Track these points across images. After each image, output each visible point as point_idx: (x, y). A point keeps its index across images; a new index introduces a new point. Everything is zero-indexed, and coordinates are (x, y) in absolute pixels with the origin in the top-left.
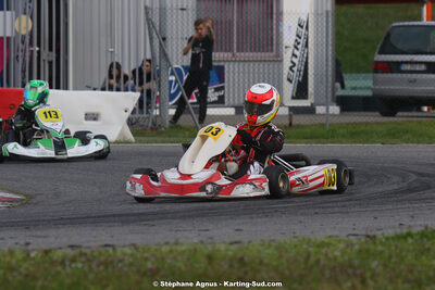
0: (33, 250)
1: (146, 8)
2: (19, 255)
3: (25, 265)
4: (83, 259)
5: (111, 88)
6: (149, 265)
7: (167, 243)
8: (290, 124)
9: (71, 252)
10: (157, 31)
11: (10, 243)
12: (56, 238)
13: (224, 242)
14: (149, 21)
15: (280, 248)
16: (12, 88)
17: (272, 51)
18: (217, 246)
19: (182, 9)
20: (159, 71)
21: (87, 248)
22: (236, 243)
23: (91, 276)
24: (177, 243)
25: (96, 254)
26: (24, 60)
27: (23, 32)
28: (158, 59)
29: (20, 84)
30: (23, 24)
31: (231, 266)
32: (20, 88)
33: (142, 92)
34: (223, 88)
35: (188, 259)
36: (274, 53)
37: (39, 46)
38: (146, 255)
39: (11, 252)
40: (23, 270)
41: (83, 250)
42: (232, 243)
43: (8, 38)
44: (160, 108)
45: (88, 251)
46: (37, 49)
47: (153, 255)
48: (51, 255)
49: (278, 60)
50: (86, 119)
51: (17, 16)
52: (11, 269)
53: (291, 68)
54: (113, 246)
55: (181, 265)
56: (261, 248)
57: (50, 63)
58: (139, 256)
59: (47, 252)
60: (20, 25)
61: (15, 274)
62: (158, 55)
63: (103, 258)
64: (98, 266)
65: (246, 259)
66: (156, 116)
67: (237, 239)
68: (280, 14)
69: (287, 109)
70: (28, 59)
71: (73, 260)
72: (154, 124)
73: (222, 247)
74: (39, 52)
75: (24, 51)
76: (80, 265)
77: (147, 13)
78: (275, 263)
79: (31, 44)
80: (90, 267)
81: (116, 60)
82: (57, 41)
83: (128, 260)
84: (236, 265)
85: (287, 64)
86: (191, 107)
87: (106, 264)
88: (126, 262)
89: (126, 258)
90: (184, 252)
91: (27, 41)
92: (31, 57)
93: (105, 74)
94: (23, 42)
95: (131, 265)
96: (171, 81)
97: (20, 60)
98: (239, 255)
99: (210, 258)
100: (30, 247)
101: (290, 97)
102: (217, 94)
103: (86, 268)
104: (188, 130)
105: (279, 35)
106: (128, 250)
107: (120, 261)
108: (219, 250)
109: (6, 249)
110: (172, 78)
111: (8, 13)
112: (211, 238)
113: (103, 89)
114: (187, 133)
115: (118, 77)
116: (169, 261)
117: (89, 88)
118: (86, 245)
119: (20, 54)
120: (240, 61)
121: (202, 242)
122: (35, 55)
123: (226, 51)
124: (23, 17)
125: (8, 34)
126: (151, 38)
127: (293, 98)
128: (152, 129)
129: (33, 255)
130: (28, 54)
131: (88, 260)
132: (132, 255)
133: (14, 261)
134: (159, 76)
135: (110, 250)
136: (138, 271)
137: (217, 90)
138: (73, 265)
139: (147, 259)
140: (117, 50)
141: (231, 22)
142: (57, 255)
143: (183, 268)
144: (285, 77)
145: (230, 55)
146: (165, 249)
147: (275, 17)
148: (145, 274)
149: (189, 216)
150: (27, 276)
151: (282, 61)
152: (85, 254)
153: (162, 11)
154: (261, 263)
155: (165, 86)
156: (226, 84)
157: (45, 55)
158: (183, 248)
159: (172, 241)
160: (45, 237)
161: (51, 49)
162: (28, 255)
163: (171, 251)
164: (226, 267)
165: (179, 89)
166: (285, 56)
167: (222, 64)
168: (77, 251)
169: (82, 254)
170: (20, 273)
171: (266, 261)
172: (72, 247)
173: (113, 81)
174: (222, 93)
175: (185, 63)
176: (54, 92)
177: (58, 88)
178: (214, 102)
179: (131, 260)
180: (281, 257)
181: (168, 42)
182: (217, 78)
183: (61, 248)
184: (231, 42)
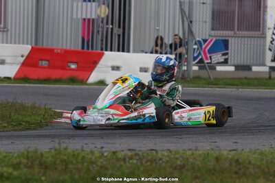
0: (106, 151)
1: (180, 2)
2: (97, 154)
3: (101, 160)
4: (137, 157)
5: (156, 52)
6: (179, 163)
7: (190, 149)
8: (270, 77)
9: (130, 154)
10: (187, 18)
11: (91, 147)
12: (120, 144)
13: (226, 150)
14: (182, 11)
15: (262, 154)
16: (94, 51)
17: (259, 31)
18: (222, 152)
19: (203, 3)
20: (187, 42)
21: (139, 151)
22: (234, 150)
23: (142, 169)
24: (196, 150)
25: (145, 155)
26: (103, 34)
27: (103, 16)
28: (187, 35)
29: (100, 49)
30: (103, 11)
31: (230, 164)
32: (99, 51)
33: (176, 55)
34: (227, 54)
35: (204, 159)
36: (261, 32)
37: (112, 24)
38: (177, 156)
39: (92, 153)
40: (99, 164)
41: (137, 152)
42: (231, 151)
43: (93, 20)
44: (187, 65)
45: (140, 153)
46: (111, 26)
47: (181, 156)
48: (117, 154)
49: (263, 36)
50: (141, 71)
51: (99, 5)
52: (92, 162)
53: (271, 42)
54: (156, 151)
55: (198, 163)
56: (250, 154)
57: (119, 36)
58: (172, 156)
59: (114, 153)
60: (101, 11)
61: (94, 166)
62: (187, 32)
63: (149, 157)
64: (146, 162)
65: (240, 160)
66: (185, 71)
67: (234, 148)
68: (265, 7)
69: (268, 68)
70: (105, 33)
71: (131, 158)
72: (183, 75)
73: (225, 153)
74: (112, 29)
75: (103, 28)
76: (135, 162)
77: (181, 6)
78: (258, 163)
79: (107, 23)
80: (141, 163)
81: (160, 34)
82: (124, 22)
83: (165, 159)
84: (234, 164)
85: (269, 39)
86: (207, 65)
87: (152, 161)
88: (164, 160)
89: (164, 157)
90: (200, 155)
91: (105, 21)
92: (107, 32)
93: (153, 44)
94: (102, 22)
95: (167, 162)
96: (194, 49)
97: (100, 33)
98: (236, 158)
99: (217, 159)
100: (104, 150)
101: (270, 60)
102: (224, 57)
103: (139, 163)
104: (204, 79)
105: (264, 20)
106: (166, 154)
107: (160, 159)
108: (223, 154)
109: (89, 151)
110: (196, 47)
111: (94, 4)
112: (218, 147)
113: (152, 53)
114: (204, 82)
115: (161, 46)
116: (191, 160)
117: (143, 52)
118: (139, 149)
119: (100, 29)
120: (239, 37)
121: (212, 149)
122: (110, 30)
123: (230, 30)
124: (103, 7)
125: (93, 17)
126: (183, 21)
127: (272, 61)
128: (181, 78)
129: (105, 154)
130: (105, 30)
131: (140, 158)
132: (168, 156)
133: (93, 158)
134: (187, 45)
135: (154, 152)
136: (172, 166)
137: (224, 55)
138: (131, 161)
139: (177, 159)
140: (161, 28)
141: (234, 12)
142: (121, 155)
143: (200, 165)
144: (267, 47)
145: (232, 32)
146: (189, 153)
147: (262, 9)
148: (176, 168)
149: (204, 133)
150: (102, 167)
151: (266, 37)
152: (139, 155)
153: (191, 4)
154: (250, 163)
155: (191, 52)
156: (229, 51)
157: (116, 31)
158: (201, 152)
159: (194, 148)
160: (113, 144)
161: (119, 27)
162: (103, 154)
163: (193, 154)
164: (228, 165)
165: (200, 54)
166: (268, 34)
167: (227, 38)
168: (133, 153)
169: (136, 155)
170: (97, 165)
171: (253, 162)
172: (130, 150)
173: (158, 48)
174: (226, 57)
175: (204, 38)
176: (121, 53)
177: (123, 51)
178: (221, 63)
179: (167, 159)
180: (262, 159)
181: (194, 24)
182: (223, 48)
183: (123, 151)
184: (233, 25)
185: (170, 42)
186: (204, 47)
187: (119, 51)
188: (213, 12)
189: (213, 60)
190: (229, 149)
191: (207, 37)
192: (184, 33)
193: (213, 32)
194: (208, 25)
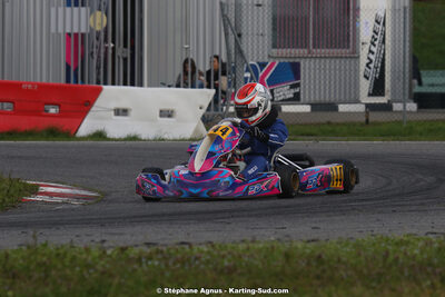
0: (110, 247)
1: (221, 4)
2: (95, 252)
3: (102, 262)
4: (160, 256)
6: (226, 263)
7: (243, 241)
8: (367, 121)
9: (147, 250)
10: (233, 28)
11: (86, 240)
12: (132, 235)
13: (301, 240)
14: (224, 17)
15: (358, 246)
16: (86, 84)
17: (348, 47)
18: (294, 244)
19: (258, 5)
20: (234, 68)
21: (163, 245)
22: (313, 241)
23: (168, 274)
24: (253, 241)
25: (172, 251)
26: (99, 57)
27: (98, 28)
28: (233, 56)
29: (95, 81)
30: (98, 20)
31: (308, 264)
32: (95, 85)
34: (298, 85)
35: (265, 257)
36: (351, 49)
37: (114, 42)
38: (223, 252)
39: (87, 250)
40: (99, 268)
41: (160, 248)
42: (309, 241)
43: (83, 35)
45: (165, 249)
46: (112, 45)
47: (229, 253)
48: (127, 252)
49: (355, 56)
50: (161, 116)
51: (92, 12)
52: (88, 266)
53: (367, 65)
54: (190, 245)
56: (338, 246)
57: (125, 60)
58: (215, 253)
59: (123, 249)
60: (94, 20)
61: (92, 271)
62: (233, 51)
63: (179, 256)
65: (324, 257)
67: (315, 236)
68: (357, 10)
69: (363, 106)
70: (102, 56)
71: (150, 258)
73: (300, 245)
74: (114, 48)
75: (99, 47)
76: (156, 263)
77: (222, 10)
78: (353, 261)
79: (106, 40)
80: (167, 265)
82: (132, 37)
83: (205, 258)
84: (314, 264)
85: (363, 60)
87: (184, 261)
88: (203, 259)
89: (203, 255)
90: (260, 251)
91: (102, 37)
92: (106, 54)
93: (179, 70)
94: (98, 39)
95: (208, 262)
96: (246, 79)
97: (95, 56)
98: (317, 253)
99: (287, 256)
100: (106, 245)
101: (366, 94)
102: (293, 91)
103: (163, 266)
105: (356, 31)
106: (205, 249)
107: (197, 258)
108: (296, 248)
109: (82, 247)
110: (248, 75)
111: (83, 9)
112: (288, 236)
113: (178, 86)
116: (246, 259)
117: (164, 85)
118: (161, 242)
119: (95, 50)
120: (316, 57)
121: (279, 240)
122: (110, 52)
123: (302, 47)
124: (98, 14)
125: (83, 30)
126: (226, 34)
127: (370, 95)
129: (109, 252)
130: (102, 50)
131: (164, 258)
132: (209, 253)
133: (90, 258)
134: (234, 71)
135: (187, 247)
136: (215, 269)
137: (292, 87)
138: (150, 263)
139: (223, 257)
140: (192, 47)
141: (307, 19)
142: (133, 253)
143: (260, 266)
144: (362, 73)
145: (306, 51)
146: (242, 247)
147: (351, 12)
148: (222, 272)
149: (266, 214)
150: (103, 273)
151: (358, 57)
152: (162, 252)
153: (238, 6)
154: (339, 261)
155: (240, 81)
156: (302, 81)
157: (120, 52)
158: (261, 246)
159: (250, 239)
160: (120, 234)
161: (125, 46)
162: (104, 252)
163: (248, 249)
164: (304, 265)
166: (361, 52)
167: (297, 60)
168: (153, 249)
169: (158, 252)
170: (97, 271)
171: (344, 259)
172: (148, 244)
174: (298, 90)
175: (261, 60)
176: (129, 88)
177: (133, 84)
178: (289, 99)
179: (208, 257)
180: (359, 255)
181: (244, 38)
182: (291, 75)
183: (136, 246)
184: (307, 38)
185: (207, 69)
186: (260, 74)
187: (125, 84)
188: (274, 19)
189: (276, 95)
190: (305, 239)
191: (266, 60)
192: (228, 54)
193: (275, 51)
194: (267, 40)
